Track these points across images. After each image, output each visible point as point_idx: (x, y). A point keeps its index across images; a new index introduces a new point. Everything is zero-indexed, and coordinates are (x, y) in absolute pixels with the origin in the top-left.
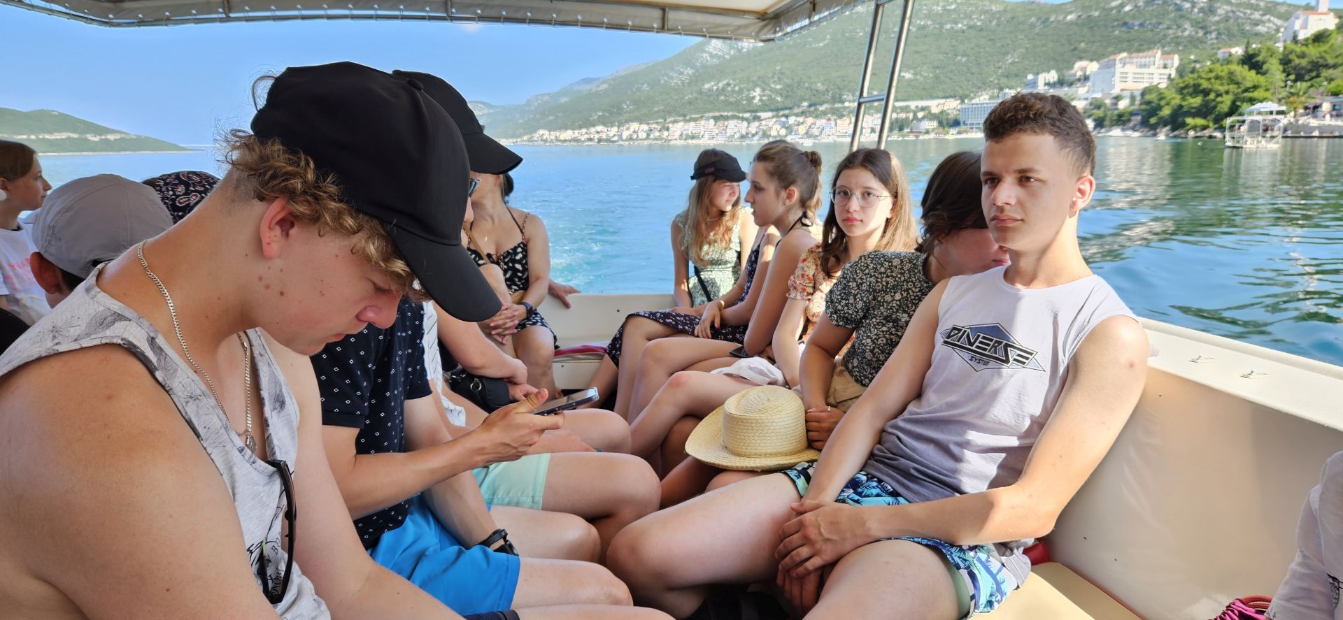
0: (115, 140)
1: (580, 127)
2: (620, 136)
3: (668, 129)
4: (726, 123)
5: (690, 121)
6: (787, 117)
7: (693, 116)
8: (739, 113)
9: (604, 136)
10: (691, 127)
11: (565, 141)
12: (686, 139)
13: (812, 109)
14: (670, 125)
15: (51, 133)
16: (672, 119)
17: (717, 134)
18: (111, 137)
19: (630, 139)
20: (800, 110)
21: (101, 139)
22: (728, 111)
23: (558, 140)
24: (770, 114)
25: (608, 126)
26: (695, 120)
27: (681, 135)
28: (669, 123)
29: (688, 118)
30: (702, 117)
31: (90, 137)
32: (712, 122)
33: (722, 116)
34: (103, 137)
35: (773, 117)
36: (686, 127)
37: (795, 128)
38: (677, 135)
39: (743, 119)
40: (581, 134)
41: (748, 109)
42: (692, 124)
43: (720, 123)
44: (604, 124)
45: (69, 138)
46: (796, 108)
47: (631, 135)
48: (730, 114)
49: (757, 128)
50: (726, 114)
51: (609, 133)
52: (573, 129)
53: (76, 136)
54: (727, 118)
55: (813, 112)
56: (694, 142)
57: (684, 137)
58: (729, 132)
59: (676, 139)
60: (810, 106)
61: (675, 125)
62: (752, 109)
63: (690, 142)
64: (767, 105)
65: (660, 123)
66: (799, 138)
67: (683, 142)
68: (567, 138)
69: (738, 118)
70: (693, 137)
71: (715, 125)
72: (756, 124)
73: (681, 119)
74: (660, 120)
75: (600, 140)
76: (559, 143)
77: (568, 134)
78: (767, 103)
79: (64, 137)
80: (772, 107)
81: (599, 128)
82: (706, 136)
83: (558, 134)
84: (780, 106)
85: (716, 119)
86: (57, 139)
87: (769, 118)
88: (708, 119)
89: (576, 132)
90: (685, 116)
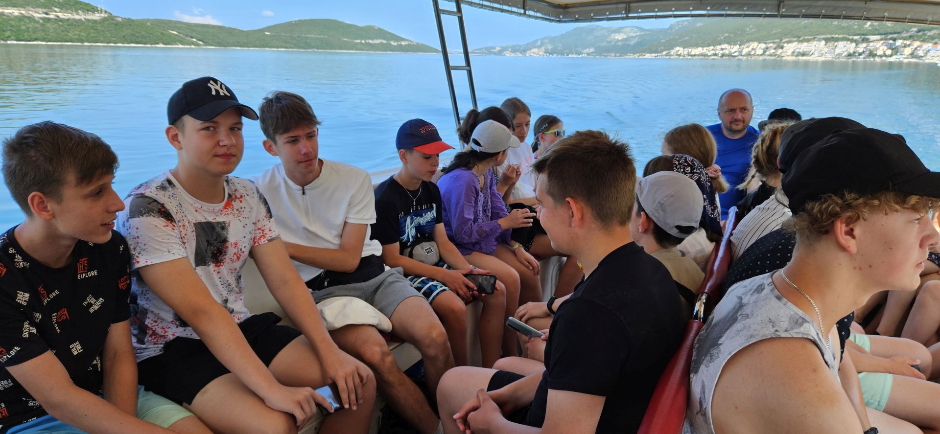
0: (405, 45)
1: (709, 46)
2: (740, 52)
3: (782, 48)
4: (836, 44)
5: (802, 41)
6: (895, 40)
7: (806, 38)
8: (849, 35)
9: (727, 52)
10: (804, 47)
11: (695, 55)
12: (797, 56)
13: (920, 34)
14: (785, 45)
15: (372, 39)
16: (787, 40)
17: (826, 53)
18: (403, 43)
19: (749, 54)
20: (909, 34)
21: (398, 44)
22: (839, 34)
23: (689, 54)
24: (878, 37)
25: (731, 45)
26: (808, 41)
27: (793, 52)
28: (785, 42)
29: (801, 39)
30: (815, 38)
31: (393, 43)
32: (823, 42)
33: (833, 38)
34: (399, 43)
35: (881, 40)
36: (799, 46)
37: (902, 49)
38: (790, 52)
39: (852, 41)
40: (709, 50)
41: (859, 32)
42: (805, 44)
43: (830, 44)
44: (729, 43)
45: (381, 43)
46: (905, 32)
47: (749, 51)
48: (841, 36)
49: (865, 48)
50: (837, 36)
51: (731, 50)
52: (703, 47)
53: (385, 42)
54: (837, 40)
55: (921, 37)
56: (804, 58)
57: (796, 54)
58: (838, 51)
59: (788, 56)
60: (919, 31)
61: (790, 45)
62: (862, 32)
63: (801, 58)
64: (877, 30)
65: (777, 42)
66: (904, 58)
67: (794, 58)
68: (697, 54)
69: (848, 40)
70: (803, 55)
71: (826, 45)
72: (864, 45)
73: (795, 39)
74: (776, 41)
75: (723, 55)
76: (690, 57)
77: (699, 50)
78: (878, 28)
79: (379, 42)
80: (882, 31)
81: (724, 46)
82: (816, 54)
83: (690, 50)
84: (889, 30)
85: (827, 40)
86: (375, 43)
87: (877, 40)
88: (819, 40)
89: (705, 48)
90: (799, 37)
